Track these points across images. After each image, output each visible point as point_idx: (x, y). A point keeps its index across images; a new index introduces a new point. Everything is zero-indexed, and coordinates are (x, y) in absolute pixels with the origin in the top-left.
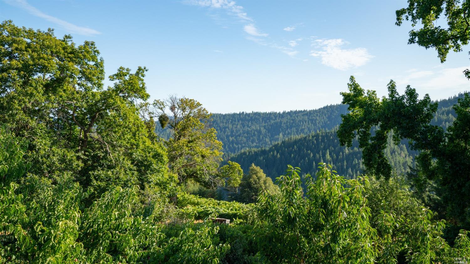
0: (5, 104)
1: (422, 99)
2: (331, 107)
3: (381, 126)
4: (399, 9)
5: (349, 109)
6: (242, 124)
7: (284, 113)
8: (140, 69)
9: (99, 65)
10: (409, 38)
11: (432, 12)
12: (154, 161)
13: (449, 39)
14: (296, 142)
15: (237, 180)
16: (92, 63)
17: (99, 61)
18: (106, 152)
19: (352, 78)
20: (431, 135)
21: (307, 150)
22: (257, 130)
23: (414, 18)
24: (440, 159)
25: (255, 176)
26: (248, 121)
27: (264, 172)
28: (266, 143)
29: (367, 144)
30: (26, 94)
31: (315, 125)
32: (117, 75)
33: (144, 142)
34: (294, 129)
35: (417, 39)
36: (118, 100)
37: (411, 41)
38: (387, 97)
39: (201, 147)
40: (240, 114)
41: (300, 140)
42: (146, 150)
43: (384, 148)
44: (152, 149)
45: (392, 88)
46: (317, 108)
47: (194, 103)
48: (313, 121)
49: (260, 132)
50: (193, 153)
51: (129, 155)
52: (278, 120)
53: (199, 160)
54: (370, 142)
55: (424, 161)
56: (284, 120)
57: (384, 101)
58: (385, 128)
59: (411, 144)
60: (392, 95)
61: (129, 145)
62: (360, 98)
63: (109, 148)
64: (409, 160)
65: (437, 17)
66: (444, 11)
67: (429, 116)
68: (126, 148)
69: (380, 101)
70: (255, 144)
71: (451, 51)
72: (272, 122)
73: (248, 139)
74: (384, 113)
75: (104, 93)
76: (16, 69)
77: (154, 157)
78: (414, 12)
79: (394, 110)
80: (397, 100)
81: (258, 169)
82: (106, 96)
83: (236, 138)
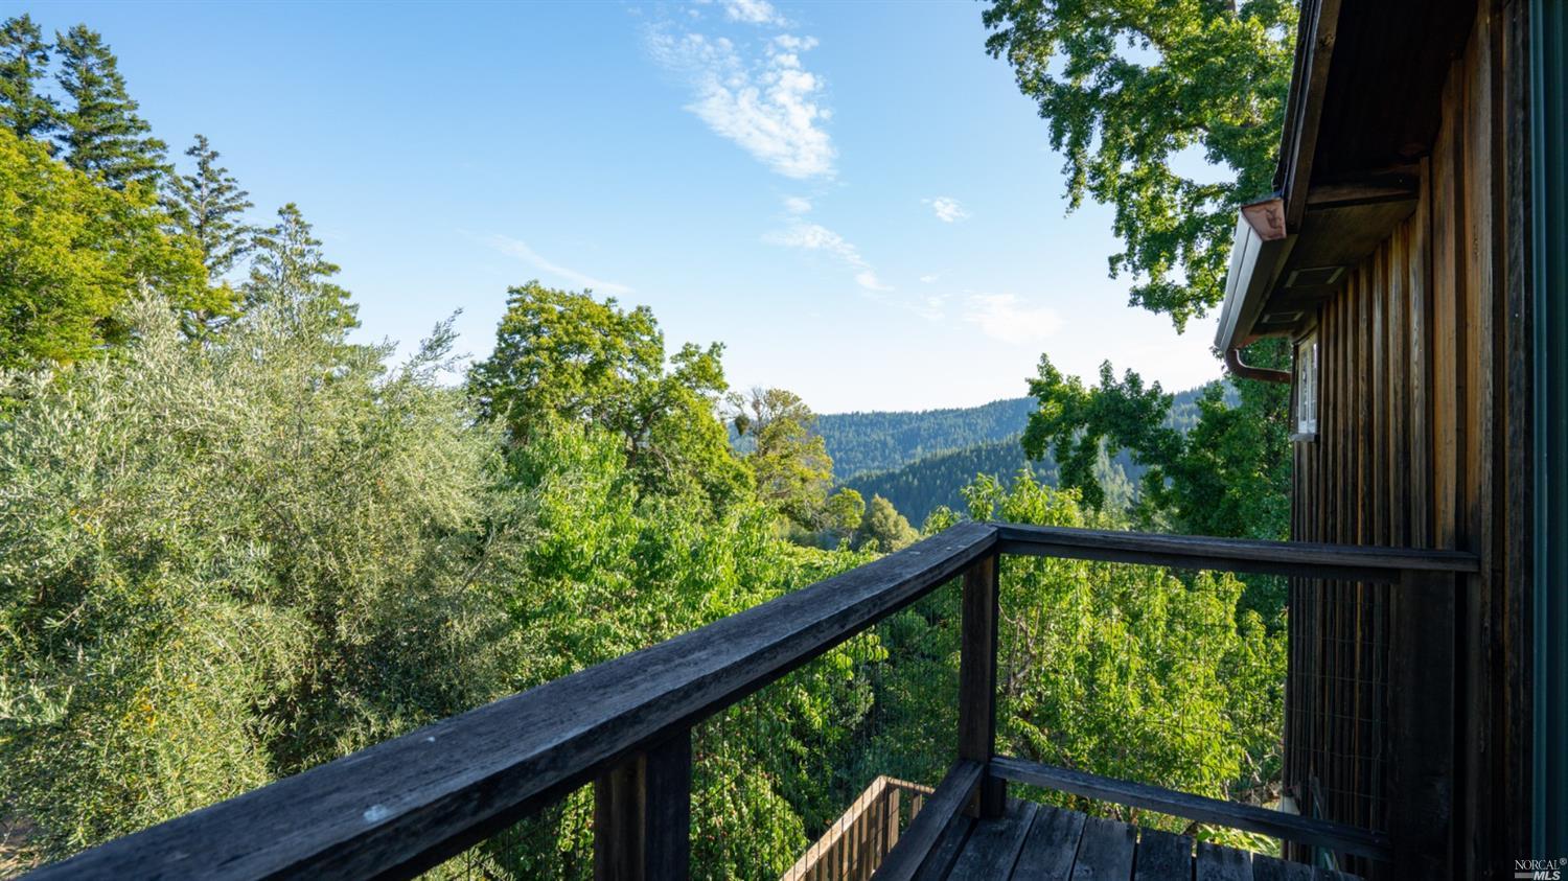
0: (533, 400)
1: (1150, 388)
2: (1001, 403)
3: (1089, 430)
4: (1113, 255)
5: (1039, 404)
6: (857, 431)
7: (924, 413)
8: (714, 346)
9: (657, 341)
10: (1129, 298)
11: (1162, 260)
12: (735, 485)
13: (1188, 300)
14: (944, 460)
15: (855, 518)
16: (646, 338)
17: (657, 335)
18: (665, 471)
19: (1044, 357)
20: (1164, 443)
21: (963, 473)
22: (880, 441)
23: (1135, 268)
24: (1177, 479)
25: (879, 514)
26: (866, 426)
27: (895, 508)
28: (894, 462)
29: (1067, 458)
30: (560, 385)
31: (975, 432)
32: (681, 355)
33: (720, 456)
34: (941, 439)
35: (1141, 299)
36: (684, 392)
37: (1133, 303)
38: (1099, 385)
39: (800, 466)
40: (853, 415)
41: (951, 457)
42: (722, 468)
43: (1093, 462)
44: (731, 466)
45: (1106, 372)
46: (979, 405)
47: (787, 398)
48: (971, 427)
49: (884, 444)
50: (788, 473)
51: (698, 475)
52: (914, 425)
53: (798, 484)
54: (1072, 454)
55: (1154, 482)
56: (925, 425)
57: (1094, 391)
58: (1094, 432)
59: (1134, 456)
60: (1105, 383)
61: (697, 461)
62: (1056, 387)
63: (669, 465)
64: (1128, 489)
65: (1169, 268)
66: (1180, 260)
67: (1161, 414)
68: (695, 465)
69: (1088, 391)
70: (876, 464)
71: (1192, 317)
72: (905, 427)
73: (866, 456)
74: (1093, 411)
75: (665, 382)
76: (547, 349)
77: (735, 478)
78: (1136, 258)
79: (1108, 405)
80: (1112, 391)
81: (885, 502)
82: (667, 387)
83: (846, 453)
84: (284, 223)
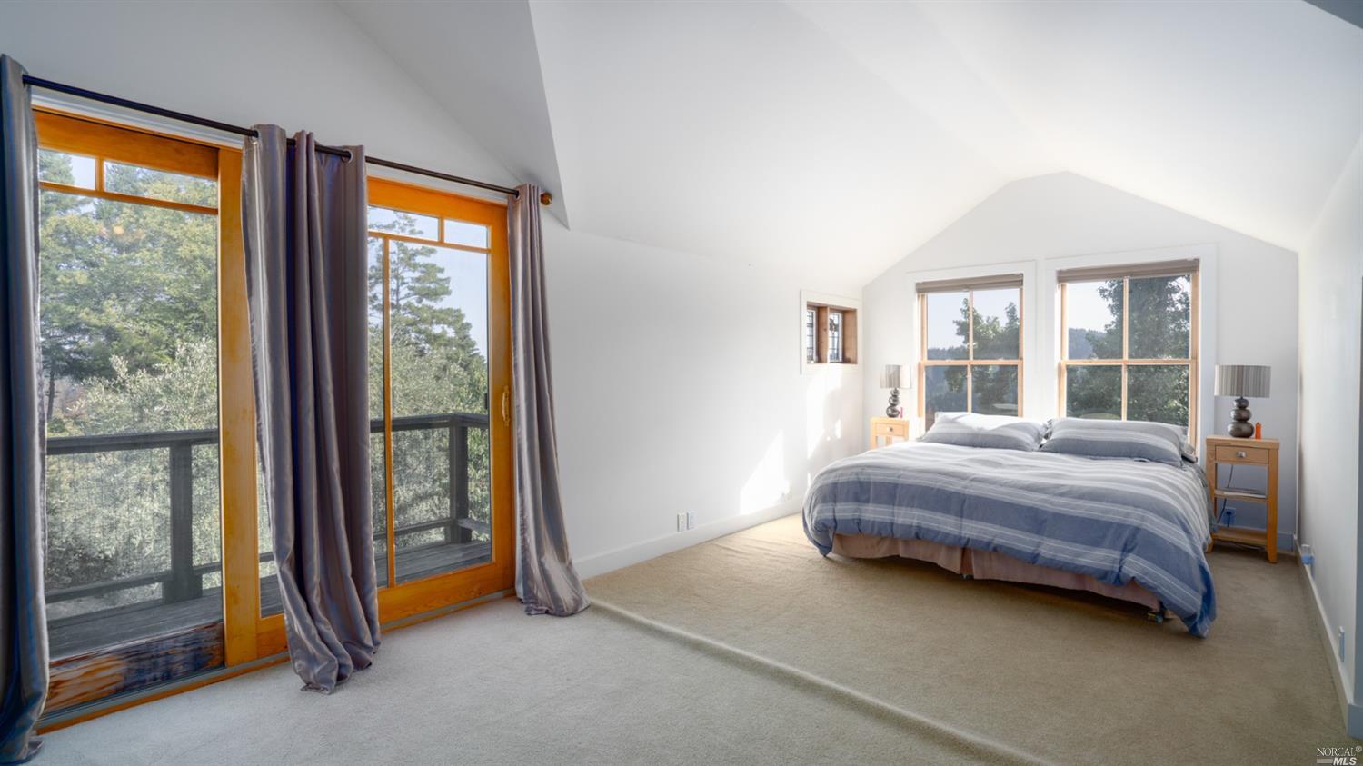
84: (397, 219)
